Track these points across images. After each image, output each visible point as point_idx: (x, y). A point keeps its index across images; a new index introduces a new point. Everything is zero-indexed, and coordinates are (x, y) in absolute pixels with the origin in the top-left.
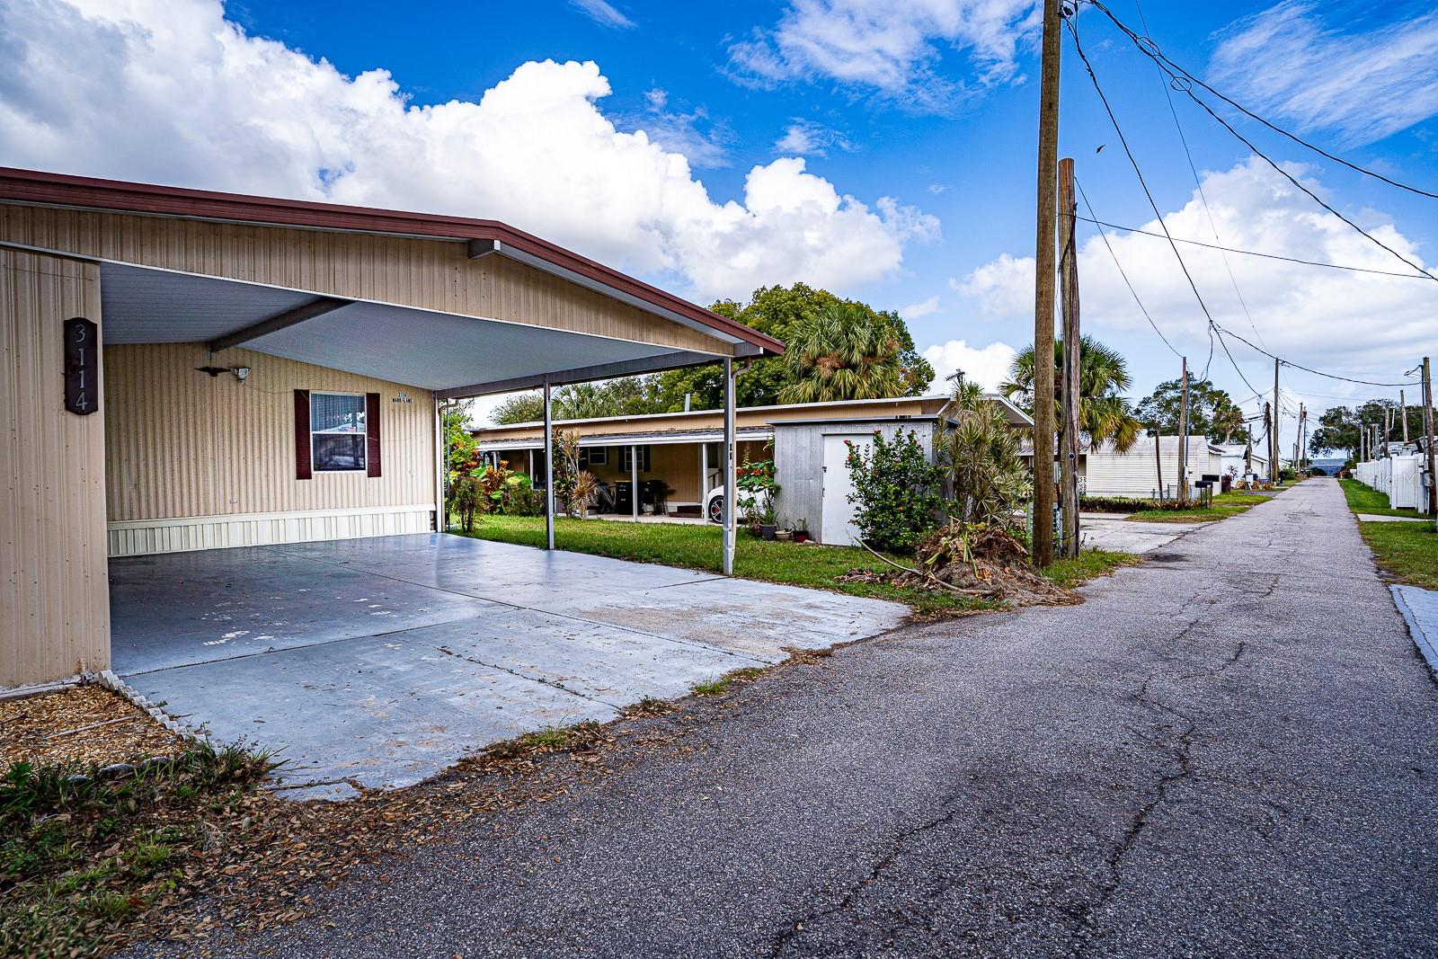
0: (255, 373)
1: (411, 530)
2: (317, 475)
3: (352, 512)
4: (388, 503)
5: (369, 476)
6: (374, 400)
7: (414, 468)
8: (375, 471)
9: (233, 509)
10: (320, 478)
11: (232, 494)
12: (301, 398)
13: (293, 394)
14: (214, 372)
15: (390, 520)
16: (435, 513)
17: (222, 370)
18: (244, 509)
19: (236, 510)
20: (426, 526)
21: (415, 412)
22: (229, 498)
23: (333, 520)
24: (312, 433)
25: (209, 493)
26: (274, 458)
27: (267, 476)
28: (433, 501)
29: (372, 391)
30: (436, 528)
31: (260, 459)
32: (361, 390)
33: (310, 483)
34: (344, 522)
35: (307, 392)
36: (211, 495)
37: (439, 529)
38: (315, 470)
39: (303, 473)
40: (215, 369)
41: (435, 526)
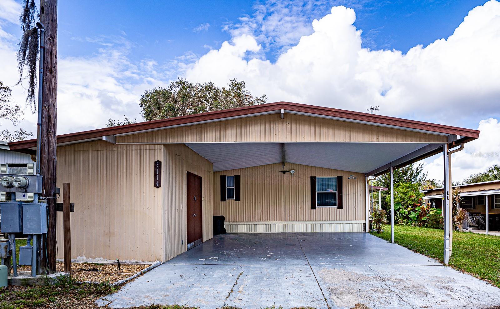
0: (297, 171)
1: (355, 231)
2: (318, 208)
3: (331, 222)
4: (345, 219)
5: (338, 209)
6: (340, 179)
7: (357, 206)
8: (340, 207)
9: (290, 219)
10: (319, 208)
11: (289, 214)
12: (313, 179)
13: (310, 178)
14: (284, 172)
15: (346, 226)
16: (365, 224)
17: (287, 171)
18: (293, 220)
19: (291, 220)
20: (361, 230)
21: (358, 183)
22: (288, 215)
23: (324, 225)
24: (316, 192)
25: (282, 214)
26: (303, 201)
27: (301, 208)
28: (364, 219)
29: (340, 175)
30: (365, 231)
31: (299, 202)
32: (335, 175)
33: (316, 211)
34: (328, 226)
35: (315, 177)
36: (283, 214)
37: (367, 231)
38: (317, 206)
39: (313, 207)
40: (285, 171)
41: (365, 229)
